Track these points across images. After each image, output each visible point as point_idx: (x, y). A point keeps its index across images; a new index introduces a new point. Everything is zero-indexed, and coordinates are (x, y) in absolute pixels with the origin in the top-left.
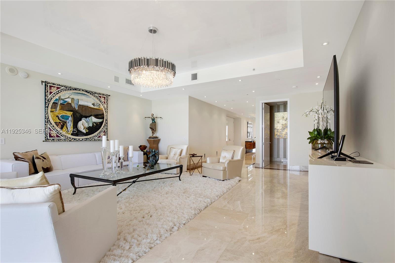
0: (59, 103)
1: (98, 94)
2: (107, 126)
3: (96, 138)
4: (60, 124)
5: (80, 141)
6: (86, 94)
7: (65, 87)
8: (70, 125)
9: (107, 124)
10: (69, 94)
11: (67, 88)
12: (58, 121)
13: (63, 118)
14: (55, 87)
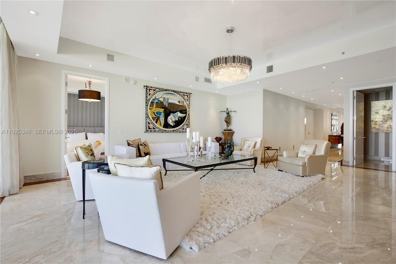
0: (155, 102)
1: (183, 93)
2: (189, 120)
3: (181, 130)
4: (156, 118)
5: (169, 132)
6: (173, 93)
7: (159, 89)
8: (162, 119)
9: (189, 118)
10: (161, 94)
11: (160, 89)
12: (154, 116)
13: (157, 114)
14: (152, 89)
